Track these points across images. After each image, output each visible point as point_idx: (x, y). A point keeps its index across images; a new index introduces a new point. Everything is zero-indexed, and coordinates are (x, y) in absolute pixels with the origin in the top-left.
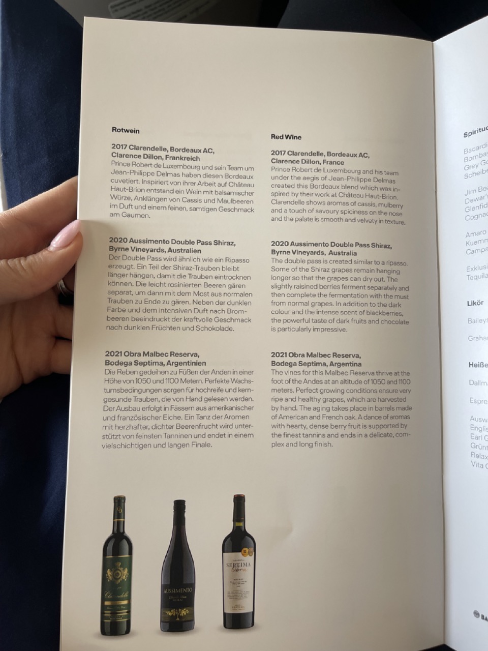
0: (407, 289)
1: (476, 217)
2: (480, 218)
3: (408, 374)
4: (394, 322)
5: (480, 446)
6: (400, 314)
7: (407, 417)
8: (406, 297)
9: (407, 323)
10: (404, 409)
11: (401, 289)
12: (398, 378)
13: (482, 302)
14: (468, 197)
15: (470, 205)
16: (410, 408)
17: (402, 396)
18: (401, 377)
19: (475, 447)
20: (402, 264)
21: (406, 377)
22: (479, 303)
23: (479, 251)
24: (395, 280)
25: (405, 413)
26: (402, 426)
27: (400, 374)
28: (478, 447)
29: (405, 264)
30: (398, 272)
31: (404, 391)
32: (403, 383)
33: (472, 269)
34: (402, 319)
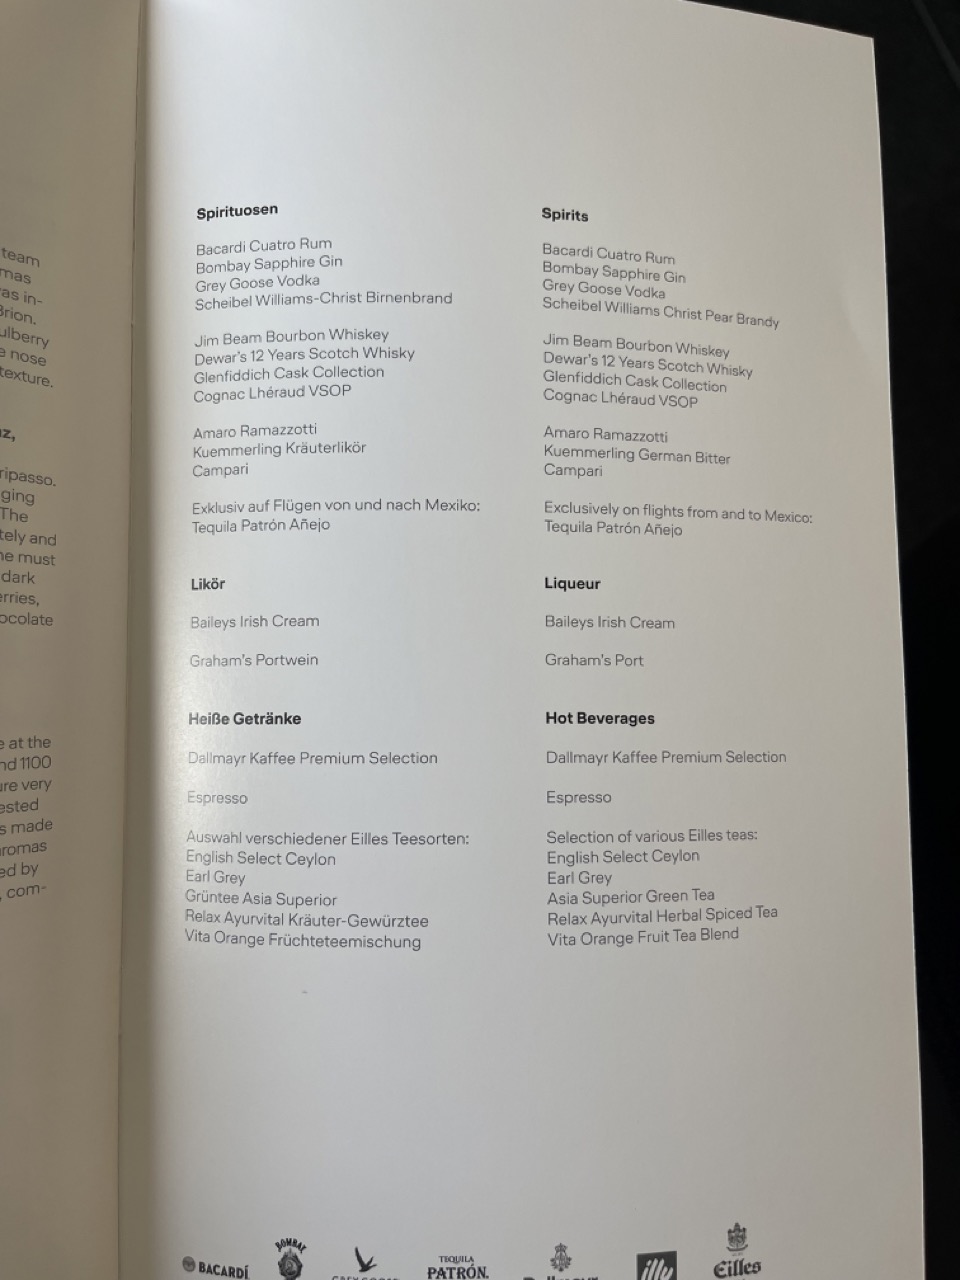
0: (51, 541)
1: (217, 397)
2: (224, 402)
3: (46, 743)
4: (13, 620)
5: (205, 895)
6: (32, 600)
7: (40, 847)
8: (47, 560)
9: (48, 621)
10: (32, 827)
11: (35, 540)
12: (18, 753)
13: (223, 582)
14: (203, 350)
15: (205, 368)
16: (47, 825)
17: (28, 796)
18: (27, 752)
19: (196, 898)
20: (40, 480)
21: (41, 752)
22: (215, 585)
23: (219, 470)
24: (22, 518)
25: (34, 838)
26: (25, 870)
27: (25, 744)
28: (200, 897)
29: (48, 481)
30: (30, 498)
31: (32, 785)
32: (30, 765)
33: (204, 510)
34: (35, 611)
